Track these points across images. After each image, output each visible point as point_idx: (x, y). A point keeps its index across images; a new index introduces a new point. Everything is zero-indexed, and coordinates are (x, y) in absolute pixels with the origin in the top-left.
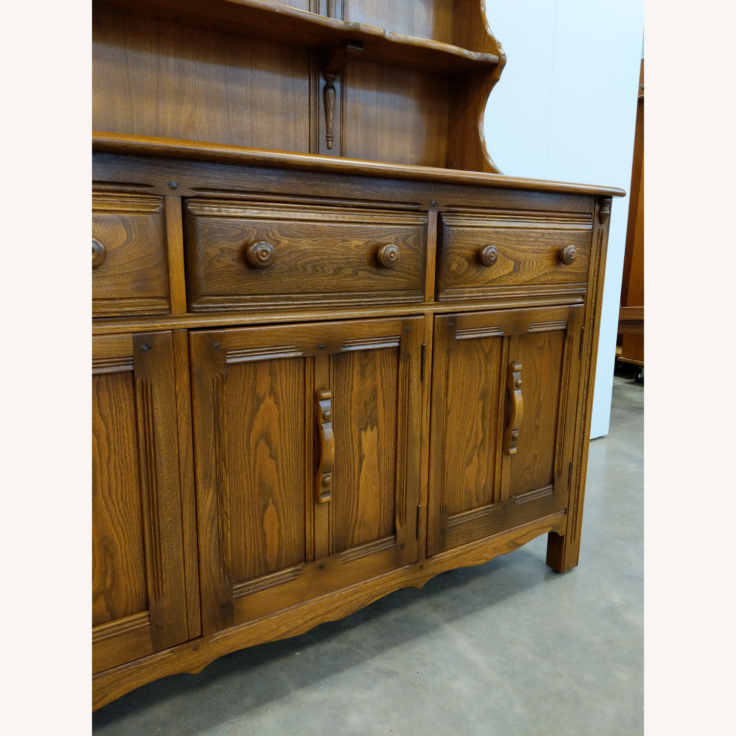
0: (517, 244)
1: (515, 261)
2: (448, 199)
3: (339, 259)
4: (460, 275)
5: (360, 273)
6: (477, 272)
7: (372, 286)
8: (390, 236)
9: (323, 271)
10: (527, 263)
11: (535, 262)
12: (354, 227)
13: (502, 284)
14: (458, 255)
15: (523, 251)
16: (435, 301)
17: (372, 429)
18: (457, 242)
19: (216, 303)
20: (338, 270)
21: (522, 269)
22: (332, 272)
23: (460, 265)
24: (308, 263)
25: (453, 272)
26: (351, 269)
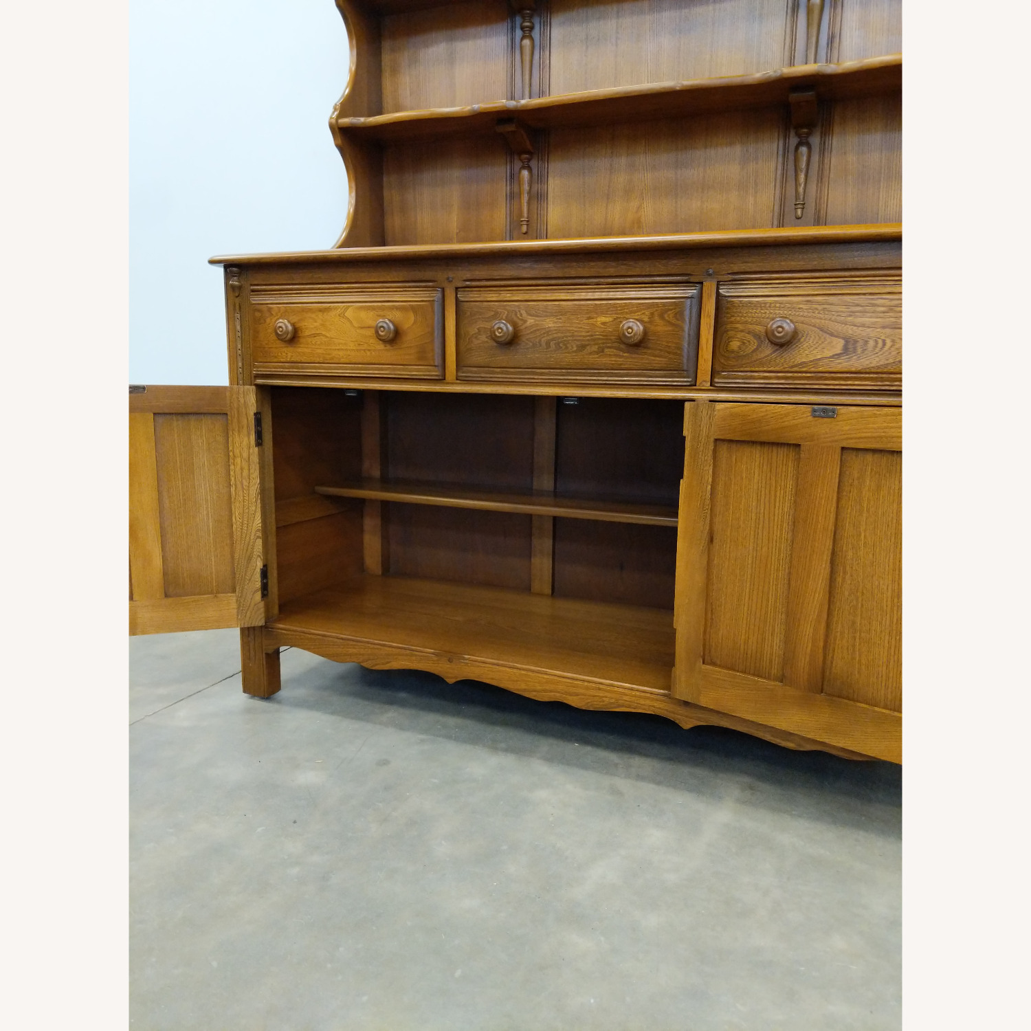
0: (850, 316)
1: (847, 340)
2: (732, 265)
3: (583, 336)
4: (745, 356)
5: (606, 350)
6: (771, 354)
7: (621, 364)
8: (643, 311)
9: (567, 348)
10: (871, 343)
11: (888, 341)
12: (601, 304)
13: (821, 369)
14: (742, 331)
15: (863, 325)
16: (711, 385)
18: (738, 316)
19: (474, 373)
20: (582, 347)
21: (859, 350)
22: (575, 349)
23: (744, 343)
24: (552, 340)
25: (733, 352)
26: (597, 347)
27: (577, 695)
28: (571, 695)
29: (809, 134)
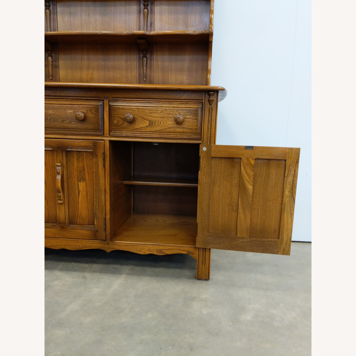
0: (150, 114)
1: (150, 121)
2: (113, 95)
3: (63, 117)
4: (119, 125)
5: (72, 122)
6: (127, 125)
7: (78, 127)
8: (84, 109)
9: (57, 121)
10: (157, 122)
11: (162, 122)
12: (69, 106)
13: (143, 131)
14: (117, 117)
15: (154, 117)
16: (109, 135)
17: (83, 182)
18: (116, 112)
20: (63, 121)
21: (154, 125)
22: (61, 121)
23: (118, 121)
24: (52, 118)
25: (115, 124)
26: (68, 121)
27: (70, 245)
28: (67, 246)
29: (146, 54)
